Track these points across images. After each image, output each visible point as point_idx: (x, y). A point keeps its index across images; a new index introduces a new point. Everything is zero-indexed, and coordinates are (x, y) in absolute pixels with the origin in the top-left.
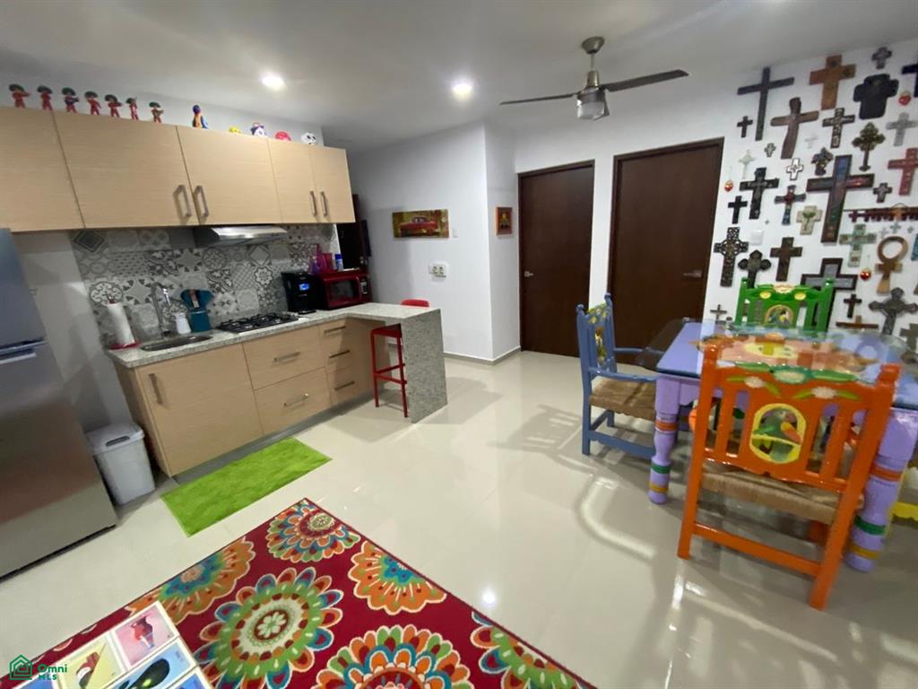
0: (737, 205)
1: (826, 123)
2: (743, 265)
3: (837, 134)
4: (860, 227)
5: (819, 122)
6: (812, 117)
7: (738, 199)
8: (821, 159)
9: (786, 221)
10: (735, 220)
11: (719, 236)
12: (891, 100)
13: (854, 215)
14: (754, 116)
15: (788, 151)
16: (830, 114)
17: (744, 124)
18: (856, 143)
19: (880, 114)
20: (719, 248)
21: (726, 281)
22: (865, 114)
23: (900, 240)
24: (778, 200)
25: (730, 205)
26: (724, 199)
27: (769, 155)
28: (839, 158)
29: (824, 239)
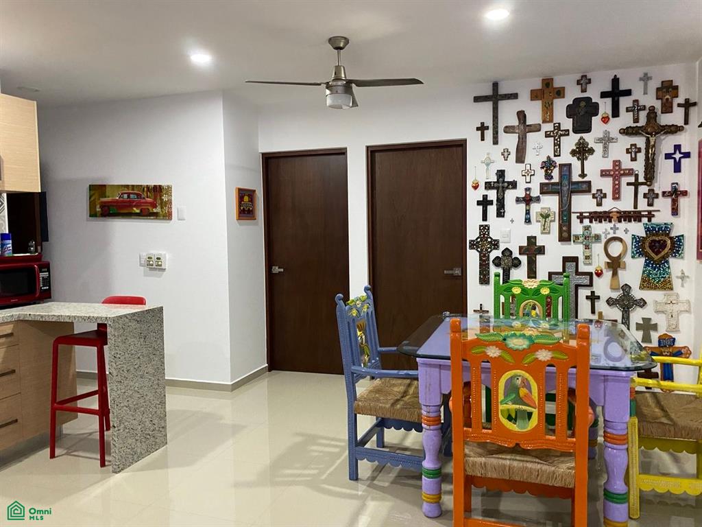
0: (485, 203)
1: (547, 135)
2: (497, 262)
3: (557, 145)
4: (587, 228)
6: (537, 128)
7: (485, 197)
8: (548, 165)
9: (528, 221)
10: (485, 218)
11: (472, 233)
12: (596, 120)
13: (581, 218)
14: (489, 123)
15: (520, 158)
16: (548, 127)
17: (482, 128)
18: (573, 153)
19: (588, 130)
20: (474, 245)
21: (484, 280)
22: (575, 131)
23: (620, 240)
25: (479, 203)
26: (473, 197)
27: (506, 159)
28: (561, 166)
29: (561, 239)
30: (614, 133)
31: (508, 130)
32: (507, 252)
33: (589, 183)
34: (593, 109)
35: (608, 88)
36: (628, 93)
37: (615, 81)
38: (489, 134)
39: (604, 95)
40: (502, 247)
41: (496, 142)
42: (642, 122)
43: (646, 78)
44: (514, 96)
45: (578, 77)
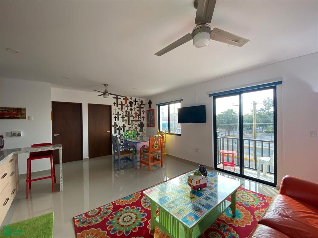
0: (115, 118)
1: (126, 106)
2: (118, 129)
3: (127, 108)
4: (132, 123)
5: (125, 106)
6: (124, 105)
7: (115, 117)
8: (126, 112)
9: (123, 121)
10: (115, 121)
11: (113, 124)
12: (133, 105)
13: (131, 121)
14: (116, 103)
15: (122, 110)
16: (126, 105)
17: (115, 103)
18: (130, 110)
19: (132, 106)
20: (113, 126)
21: (115, 132)
22: (130, 106)
23: (137, 124)
24: (121, 117)
25: (114, 118)
26: (113, 116)
27: (119, 110)
28: (128, 112)
29: (128, 124)
30: (135, 107)
31: (119, 104)
32: (120, 127)
33: (132, 115)
34: (133, 103)
35: (134, 100)
36: (137, 101)
37: (135, 99)
38: (116, 105)
39: (134, 101)
40: (119, 126)
41: (117, 106)
42: (139, 106)
43: (139, 100)
44: (120, 98)
45: (130, 97)
